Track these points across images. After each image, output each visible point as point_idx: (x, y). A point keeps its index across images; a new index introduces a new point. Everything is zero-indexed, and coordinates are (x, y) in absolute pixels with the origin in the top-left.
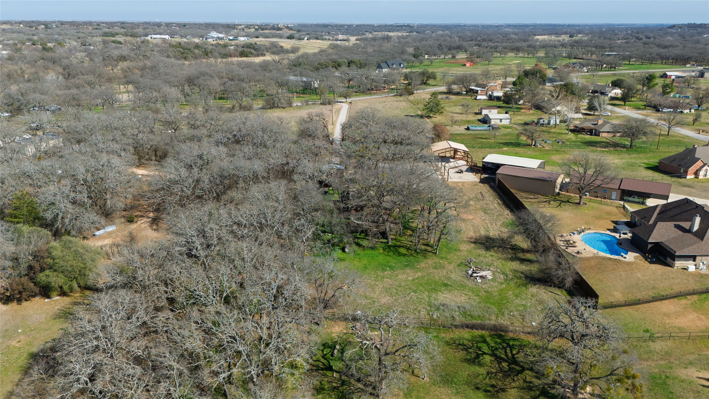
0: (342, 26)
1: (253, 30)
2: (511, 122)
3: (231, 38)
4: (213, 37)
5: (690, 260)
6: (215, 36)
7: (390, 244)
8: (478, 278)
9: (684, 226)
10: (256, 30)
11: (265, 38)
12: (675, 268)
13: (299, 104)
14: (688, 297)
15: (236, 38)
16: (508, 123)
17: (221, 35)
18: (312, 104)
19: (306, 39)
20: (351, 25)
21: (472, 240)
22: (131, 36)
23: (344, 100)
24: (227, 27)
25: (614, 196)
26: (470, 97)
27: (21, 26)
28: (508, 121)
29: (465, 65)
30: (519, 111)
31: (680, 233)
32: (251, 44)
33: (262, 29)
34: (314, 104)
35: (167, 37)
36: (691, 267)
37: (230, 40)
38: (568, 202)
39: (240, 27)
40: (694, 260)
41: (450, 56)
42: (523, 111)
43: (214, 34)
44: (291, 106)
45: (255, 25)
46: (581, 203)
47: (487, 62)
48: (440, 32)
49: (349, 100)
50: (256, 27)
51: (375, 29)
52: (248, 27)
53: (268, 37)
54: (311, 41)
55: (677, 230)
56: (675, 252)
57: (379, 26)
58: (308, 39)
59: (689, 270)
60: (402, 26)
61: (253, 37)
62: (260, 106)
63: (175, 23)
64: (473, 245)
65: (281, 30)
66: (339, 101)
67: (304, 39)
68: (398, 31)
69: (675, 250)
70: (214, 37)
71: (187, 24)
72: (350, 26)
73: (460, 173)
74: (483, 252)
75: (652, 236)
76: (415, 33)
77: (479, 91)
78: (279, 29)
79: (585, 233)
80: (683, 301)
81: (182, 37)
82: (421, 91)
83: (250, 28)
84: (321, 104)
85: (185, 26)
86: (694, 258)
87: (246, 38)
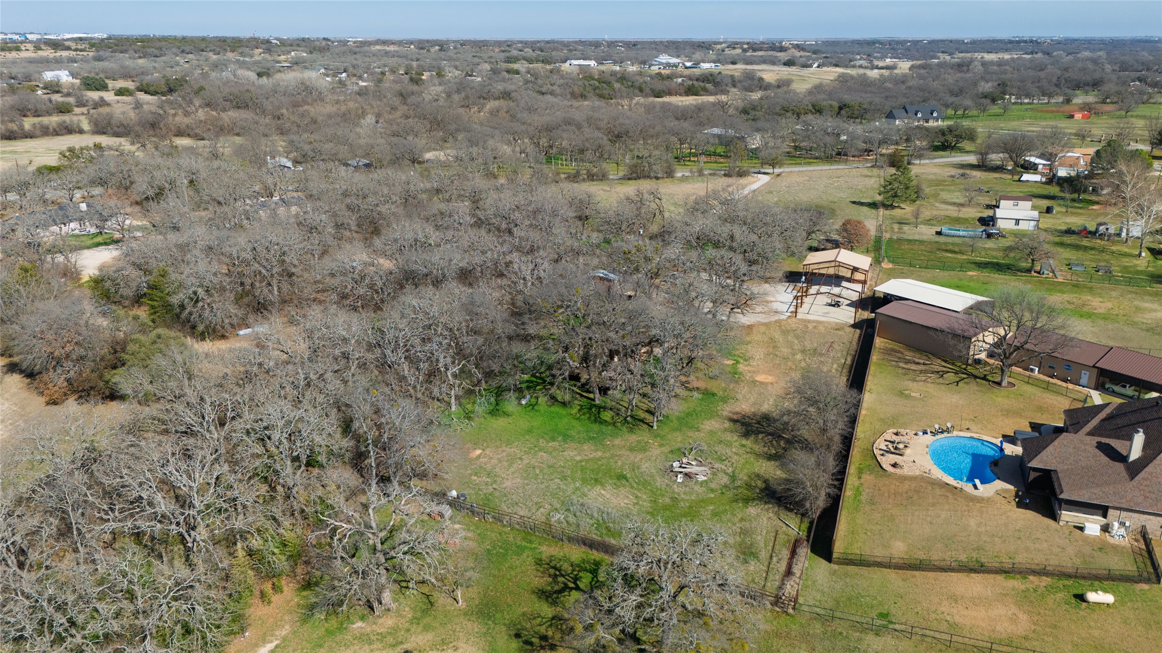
0: (903, 43)
1: (739, 51)
2: (1037, 226)
3: (688, 64)
4: (660, 64)
5: (1097, 515)
6: (664, 61)
7: (597, 402)
8: (679, 476)
9: (1119, 449)
10: (745, 51)
11: (747, 64)
12: (1061, 523)
13: (687, 174)
14: (1031, 578)
15: (696, 65)
16: (1031, 228)
17: (674, 60)
18: (710, 174)
19: (816, 65)
20: (918, 41)
21: (735, 417)
22: (543, 62)
23: (771, 171)
24: (699, 46)
25: (1085, 378)
26: (1010, 177)
27: (412, 47)
28: (1033, 223)
29: (1072, 117)
30: (1087, 208)
31: (1104, 459)
32: (711, 75)
33: (754, 50)
34: (714, 174)
35: (592, 63)
36: (1093, 526)
37: (686, 68)
38: (984, 378)
39: (719, 47)
40: (1105, 516)
41: (1061, 99)
42: (1095, 207)
43: (664, 58)
44: (672, 177)
45: (744, 43)
46: (1004, 383)
47: (1123, 113)
48: (1087, 54)
49: (777, 171)
50: (745, 46)
51: (963, 47)
52: (733, 45)
53: (752, 64)
54: (825, 69)
55: (1098, 453)
56: (1062, 492)
57: (974, 42)
58: (818, 67)
59: (1087, 532)
60: (1019, 42)
61: (727, 63)
62: (621, 174)
63: (621, 42)
64: (727, 424)
65: (786, 51)
66: (763, 170)
67: (811, 66)
68: (1007, 50)
69: (1064, 489)
70: (663, 64)
71: (640, 42)
72: (915, 43)
73: (833, 306)
74: (734, 438)
75: (1039, 456)
76: (1040, 55)
77: (1040, 167)
78: (782, 49)
79: (949, 435)
80: (1015, 584)
81: (615, 63)
82: (927, 161)
83: (734, 48)
84: (725, 175)
85: (635, 45)
86: (1103, 510)
87: (713, 65)
